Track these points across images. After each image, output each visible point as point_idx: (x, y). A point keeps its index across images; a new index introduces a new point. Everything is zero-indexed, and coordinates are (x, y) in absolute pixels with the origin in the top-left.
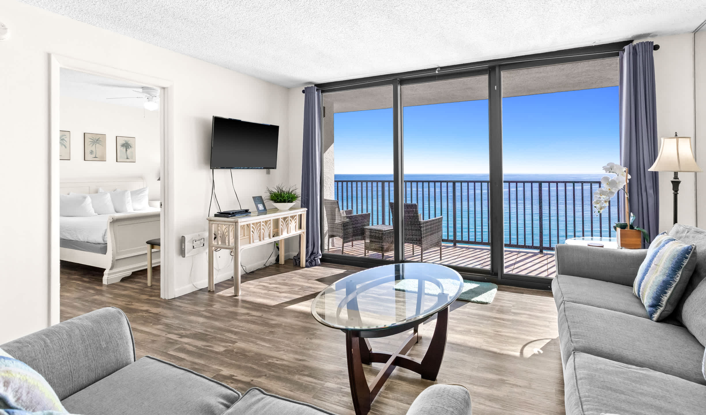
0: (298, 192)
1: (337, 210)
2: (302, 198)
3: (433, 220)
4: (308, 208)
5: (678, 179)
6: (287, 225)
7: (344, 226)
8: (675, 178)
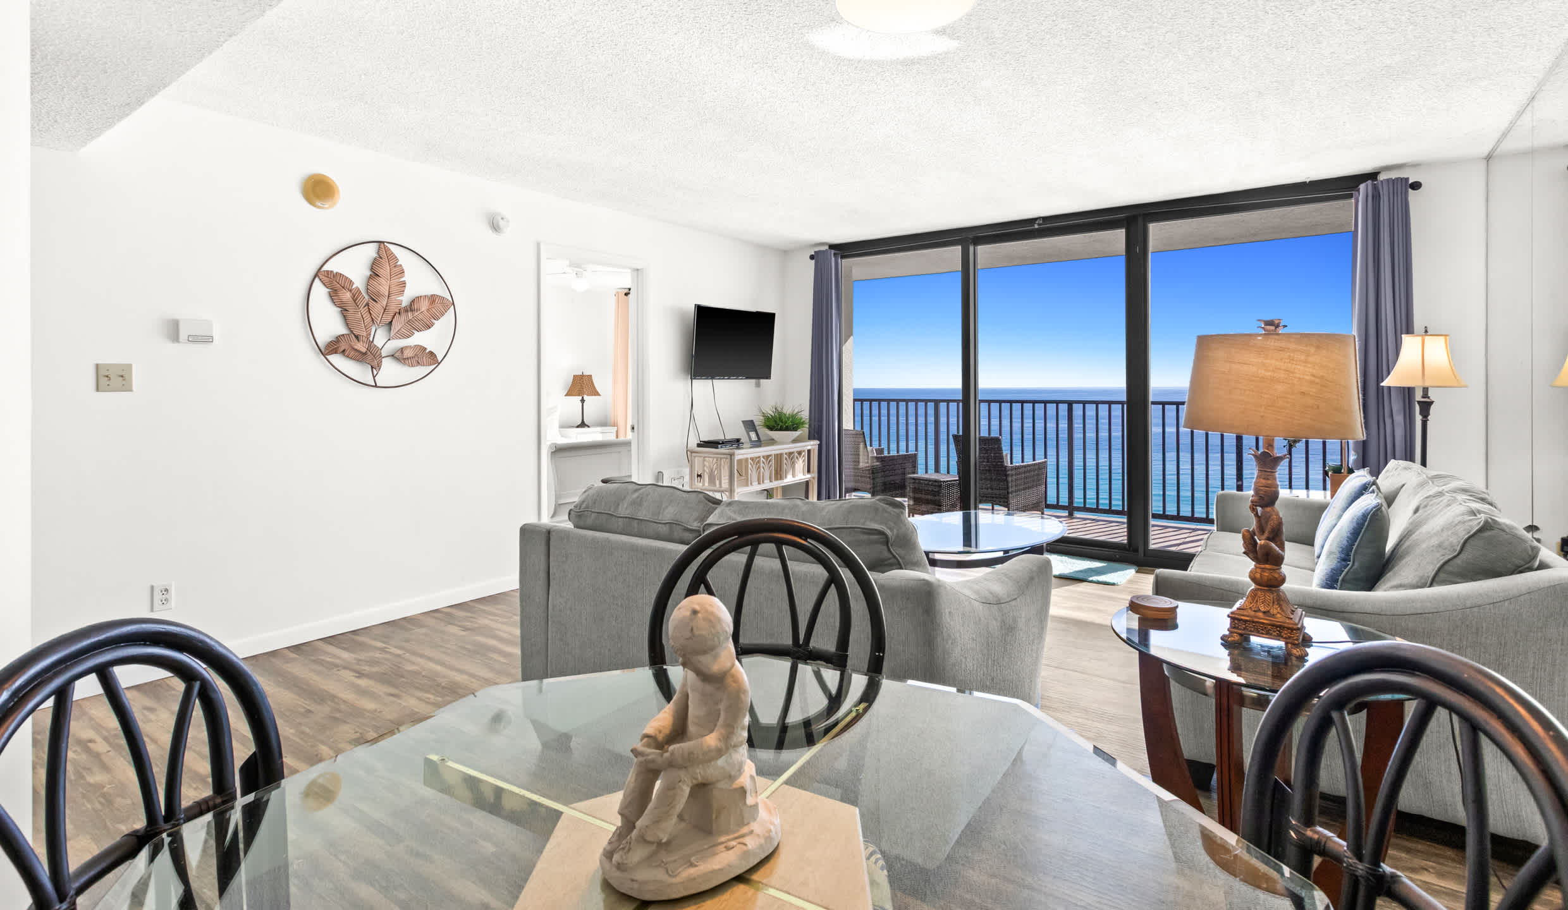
0: (804, 416)
1: (862, 446)
2: (810, 426)
3: (1029, 466)
4: (820, 439)
5: (1429, 398)
6: (793, 464)
7: (873, 473)
8: (1423, 397)
